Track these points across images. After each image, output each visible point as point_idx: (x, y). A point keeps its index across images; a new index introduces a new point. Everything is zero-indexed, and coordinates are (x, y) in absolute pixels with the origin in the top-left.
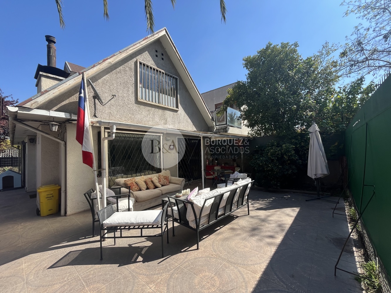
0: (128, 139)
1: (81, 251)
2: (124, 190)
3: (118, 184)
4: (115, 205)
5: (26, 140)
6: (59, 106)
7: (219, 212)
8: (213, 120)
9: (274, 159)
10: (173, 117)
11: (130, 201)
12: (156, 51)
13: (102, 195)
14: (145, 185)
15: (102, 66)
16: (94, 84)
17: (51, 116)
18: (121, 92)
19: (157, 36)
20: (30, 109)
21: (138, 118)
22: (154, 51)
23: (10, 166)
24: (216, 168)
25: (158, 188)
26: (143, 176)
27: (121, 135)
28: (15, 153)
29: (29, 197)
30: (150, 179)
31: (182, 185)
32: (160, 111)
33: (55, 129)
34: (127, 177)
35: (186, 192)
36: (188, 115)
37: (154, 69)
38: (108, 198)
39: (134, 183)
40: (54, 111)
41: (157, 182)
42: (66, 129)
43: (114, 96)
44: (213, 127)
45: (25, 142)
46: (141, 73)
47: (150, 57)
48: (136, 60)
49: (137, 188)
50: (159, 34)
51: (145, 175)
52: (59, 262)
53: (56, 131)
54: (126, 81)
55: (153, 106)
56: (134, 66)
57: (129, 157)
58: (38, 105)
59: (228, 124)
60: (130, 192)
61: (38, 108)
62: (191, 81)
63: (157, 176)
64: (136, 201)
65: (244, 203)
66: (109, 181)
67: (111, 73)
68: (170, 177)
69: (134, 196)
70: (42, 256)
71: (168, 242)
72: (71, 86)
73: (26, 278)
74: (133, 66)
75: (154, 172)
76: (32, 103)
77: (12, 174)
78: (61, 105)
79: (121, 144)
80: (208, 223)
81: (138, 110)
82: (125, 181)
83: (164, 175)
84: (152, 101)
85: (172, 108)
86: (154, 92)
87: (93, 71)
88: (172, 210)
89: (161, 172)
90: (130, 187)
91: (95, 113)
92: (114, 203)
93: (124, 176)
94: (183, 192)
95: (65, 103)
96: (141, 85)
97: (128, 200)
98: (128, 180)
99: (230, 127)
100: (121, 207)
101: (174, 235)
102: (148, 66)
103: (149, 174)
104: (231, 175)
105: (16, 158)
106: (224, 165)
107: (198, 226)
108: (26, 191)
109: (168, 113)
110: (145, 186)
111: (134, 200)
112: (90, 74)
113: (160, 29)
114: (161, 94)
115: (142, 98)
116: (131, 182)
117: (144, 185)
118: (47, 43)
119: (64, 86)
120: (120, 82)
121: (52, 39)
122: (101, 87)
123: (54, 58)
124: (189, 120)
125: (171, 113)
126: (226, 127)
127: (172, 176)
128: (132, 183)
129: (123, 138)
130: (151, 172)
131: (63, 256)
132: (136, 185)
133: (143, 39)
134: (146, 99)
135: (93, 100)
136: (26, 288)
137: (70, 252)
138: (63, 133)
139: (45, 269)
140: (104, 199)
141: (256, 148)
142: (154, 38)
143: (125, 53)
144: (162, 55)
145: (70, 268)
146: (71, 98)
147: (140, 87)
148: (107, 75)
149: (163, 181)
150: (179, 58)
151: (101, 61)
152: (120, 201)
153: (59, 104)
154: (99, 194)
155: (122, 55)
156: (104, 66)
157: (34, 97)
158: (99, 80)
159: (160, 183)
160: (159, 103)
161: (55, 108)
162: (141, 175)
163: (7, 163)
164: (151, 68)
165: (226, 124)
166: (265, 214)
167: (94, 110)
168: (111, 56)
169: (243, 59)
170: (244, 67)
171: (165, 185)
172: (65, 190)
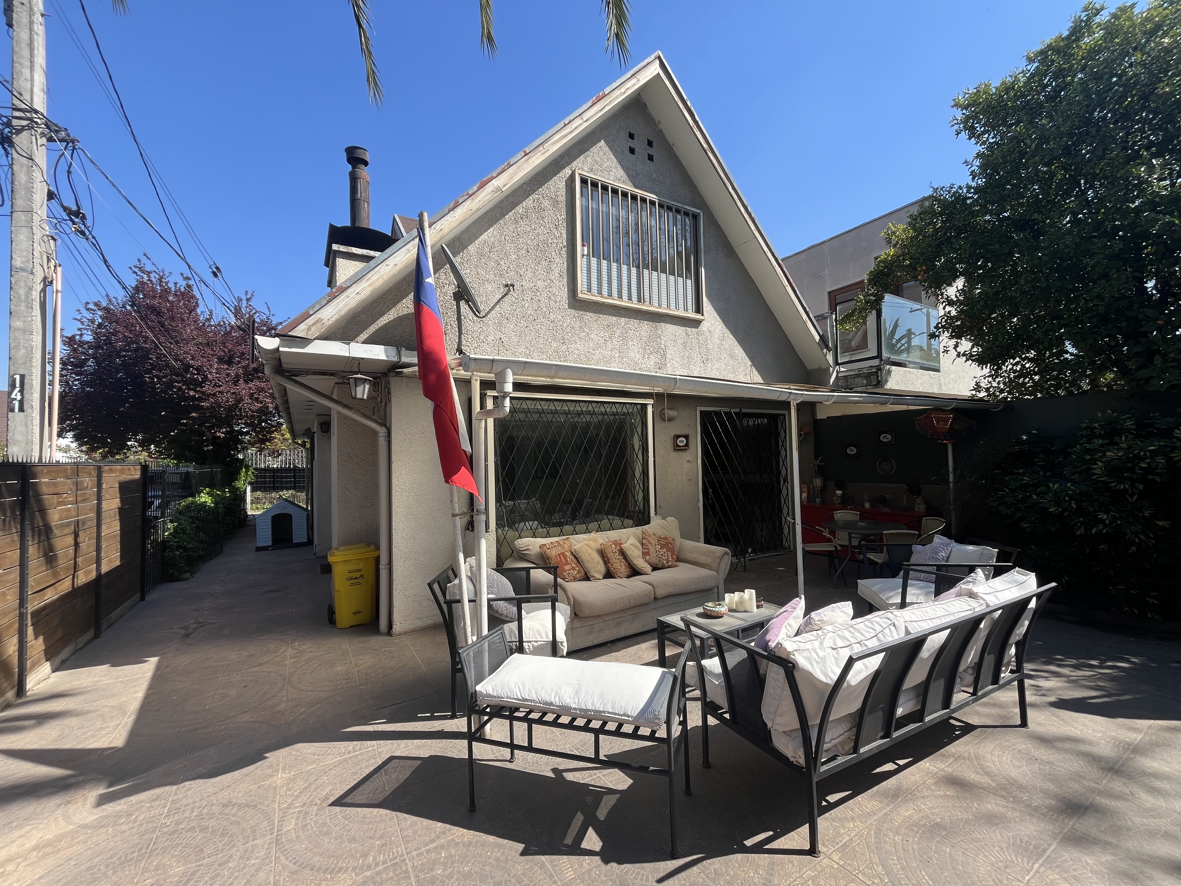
0: (550, 417)
1: (419, 762)
2: (540, 575)
3: (522, 557)
4: (514, 625)
5: (315, 428)
6: (373, 329)
7: (901, 706)
8: (827, 347)
9: (1125, 491)
10: (684, 345)
11: (558, 614)
12: (631, 136)
13: (477, 592)
14: (602, 562)
15: (477, 201)
16: (456, 260)
17: (354, 358)
18: (529, 275)
19: (635, 85)
20: (304, 341)
21: (577, 352)
22: (625, 135)
23: (290, 489)
24: (840, 515)
25: (641, 574)
26: (593, 535)
27: (531, 405)
28: (299, 459)
29: (319, 569)
30: (616, 543)
31: (721, 571)
32: (645, 327)
33: (363, 392)
34: (548, 535)
35: (741, 602)
36: (734, 333)
37: (625, 194)
38: (494, 603)
39: (568, 554)
40: (363, 343)
41: (638, 557)
42: (389, 393)
43: (509, 287)
44: (825, 372)
45: (313, 431)
46: (585, 210)
47: (612, 156)
48: (570, 172)
49: (576, 572)
50: (638, 76)
51: (600, 529)
52: (360, 789)
53: (365, 397)
54: (545, 242)
55: (623, 312)
56: (564, 194)
57: (554, 473)
58: (324, 329)
59: (885, 354)
60: (556, 585)
61: (326, 337)
62: (746, 215)
63: (636, 537)
64: (573, 615)
65: (1005, 675)
66: (500, 543)
67: (501, 221)
68: (679, 541)
69: (568, 598)
70: (323, 755)
71: (688, 792)
72: (398, 268)
73: (279, 822)
74: (563, 192)
75: (627, 522)
76: (310, 324)
77: (289, 510)
78: (376, 326)
79: (529, 434)
80: (855, 750)
81: (577, 325)
82: (542, 546)
83: (661, 533)
84: (620, 297)
85: (681, 313)
86: (624, 268)
87: (454, 219)
88: (701, 670)
89: (647, 521)
90: (556, 568)
91: (460, 343)
92: (510, 620)
93: (541, 530)
94: (731, 598)
95: (387, 321)
96: (586, 248)
97: (549, 611)
98: (552, 543)
99: (894, 368)
100: (531, 633)
101: (707, 764)
102: (605, 188)
103: (612, 528)
104: (917, 548)
105: (303, 470)
106: (872, 506)
107: (816, 759)
108: (315, 554)
109: (670, 329)
110: (602, 568)
111: (569, 612)
112: (446, 231)
113: (643, 60)
114: (646, 272)
115: (589, 290)
116: (559, 550)
117: (599, 563)
118: (350, 168)
119: (383, 270)
120: (527, 245)
121: (360, 154)
122: (476, 266)
123: (364, 204)
124: (740, 352)
125: (679, 330)
126: (879, 369)
127: (684, 536)
128: (563, 554)
129: (536, 416)
130: (617, 521)
131: (372, 769)
132: (575, 561)
133: (590, 103)
134: (600, 292)
135: (455, 307)
136: (273, 859)
137: (392, 758)
138: (383, 404)
139: (324, 805)
140: (480, 605)
141: (1023, 442)
142: (624, 93)
143: (539, 154)
144: (650, 144)
145: (384, 821)
146: (400, 305)
147: (583, 255)
148: (491, 230)
149: (657, 552)
150: (705, 146)
151: (475, 188)
152: (527, 613)
153: (373, 323)
154: (466, 585)
155: (531, 161)
156: (482, 202)
157: (313, 306)
158: (469, 247)
159: (647, 558)
160: (639, 300)
161: (364, 336)
162: (588, 531)
163: (287, 482)
164: (615, 191)
165: (879, 356)
166: (1115, 739)
167: (457, 334)
168: (499, 169)
169: (953, 103)
170: (957, 134)
171: (663, 567)
172: (388, 562)
